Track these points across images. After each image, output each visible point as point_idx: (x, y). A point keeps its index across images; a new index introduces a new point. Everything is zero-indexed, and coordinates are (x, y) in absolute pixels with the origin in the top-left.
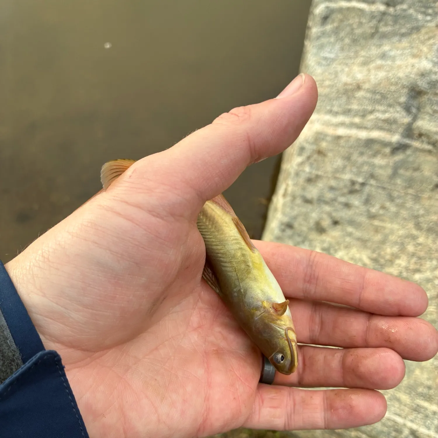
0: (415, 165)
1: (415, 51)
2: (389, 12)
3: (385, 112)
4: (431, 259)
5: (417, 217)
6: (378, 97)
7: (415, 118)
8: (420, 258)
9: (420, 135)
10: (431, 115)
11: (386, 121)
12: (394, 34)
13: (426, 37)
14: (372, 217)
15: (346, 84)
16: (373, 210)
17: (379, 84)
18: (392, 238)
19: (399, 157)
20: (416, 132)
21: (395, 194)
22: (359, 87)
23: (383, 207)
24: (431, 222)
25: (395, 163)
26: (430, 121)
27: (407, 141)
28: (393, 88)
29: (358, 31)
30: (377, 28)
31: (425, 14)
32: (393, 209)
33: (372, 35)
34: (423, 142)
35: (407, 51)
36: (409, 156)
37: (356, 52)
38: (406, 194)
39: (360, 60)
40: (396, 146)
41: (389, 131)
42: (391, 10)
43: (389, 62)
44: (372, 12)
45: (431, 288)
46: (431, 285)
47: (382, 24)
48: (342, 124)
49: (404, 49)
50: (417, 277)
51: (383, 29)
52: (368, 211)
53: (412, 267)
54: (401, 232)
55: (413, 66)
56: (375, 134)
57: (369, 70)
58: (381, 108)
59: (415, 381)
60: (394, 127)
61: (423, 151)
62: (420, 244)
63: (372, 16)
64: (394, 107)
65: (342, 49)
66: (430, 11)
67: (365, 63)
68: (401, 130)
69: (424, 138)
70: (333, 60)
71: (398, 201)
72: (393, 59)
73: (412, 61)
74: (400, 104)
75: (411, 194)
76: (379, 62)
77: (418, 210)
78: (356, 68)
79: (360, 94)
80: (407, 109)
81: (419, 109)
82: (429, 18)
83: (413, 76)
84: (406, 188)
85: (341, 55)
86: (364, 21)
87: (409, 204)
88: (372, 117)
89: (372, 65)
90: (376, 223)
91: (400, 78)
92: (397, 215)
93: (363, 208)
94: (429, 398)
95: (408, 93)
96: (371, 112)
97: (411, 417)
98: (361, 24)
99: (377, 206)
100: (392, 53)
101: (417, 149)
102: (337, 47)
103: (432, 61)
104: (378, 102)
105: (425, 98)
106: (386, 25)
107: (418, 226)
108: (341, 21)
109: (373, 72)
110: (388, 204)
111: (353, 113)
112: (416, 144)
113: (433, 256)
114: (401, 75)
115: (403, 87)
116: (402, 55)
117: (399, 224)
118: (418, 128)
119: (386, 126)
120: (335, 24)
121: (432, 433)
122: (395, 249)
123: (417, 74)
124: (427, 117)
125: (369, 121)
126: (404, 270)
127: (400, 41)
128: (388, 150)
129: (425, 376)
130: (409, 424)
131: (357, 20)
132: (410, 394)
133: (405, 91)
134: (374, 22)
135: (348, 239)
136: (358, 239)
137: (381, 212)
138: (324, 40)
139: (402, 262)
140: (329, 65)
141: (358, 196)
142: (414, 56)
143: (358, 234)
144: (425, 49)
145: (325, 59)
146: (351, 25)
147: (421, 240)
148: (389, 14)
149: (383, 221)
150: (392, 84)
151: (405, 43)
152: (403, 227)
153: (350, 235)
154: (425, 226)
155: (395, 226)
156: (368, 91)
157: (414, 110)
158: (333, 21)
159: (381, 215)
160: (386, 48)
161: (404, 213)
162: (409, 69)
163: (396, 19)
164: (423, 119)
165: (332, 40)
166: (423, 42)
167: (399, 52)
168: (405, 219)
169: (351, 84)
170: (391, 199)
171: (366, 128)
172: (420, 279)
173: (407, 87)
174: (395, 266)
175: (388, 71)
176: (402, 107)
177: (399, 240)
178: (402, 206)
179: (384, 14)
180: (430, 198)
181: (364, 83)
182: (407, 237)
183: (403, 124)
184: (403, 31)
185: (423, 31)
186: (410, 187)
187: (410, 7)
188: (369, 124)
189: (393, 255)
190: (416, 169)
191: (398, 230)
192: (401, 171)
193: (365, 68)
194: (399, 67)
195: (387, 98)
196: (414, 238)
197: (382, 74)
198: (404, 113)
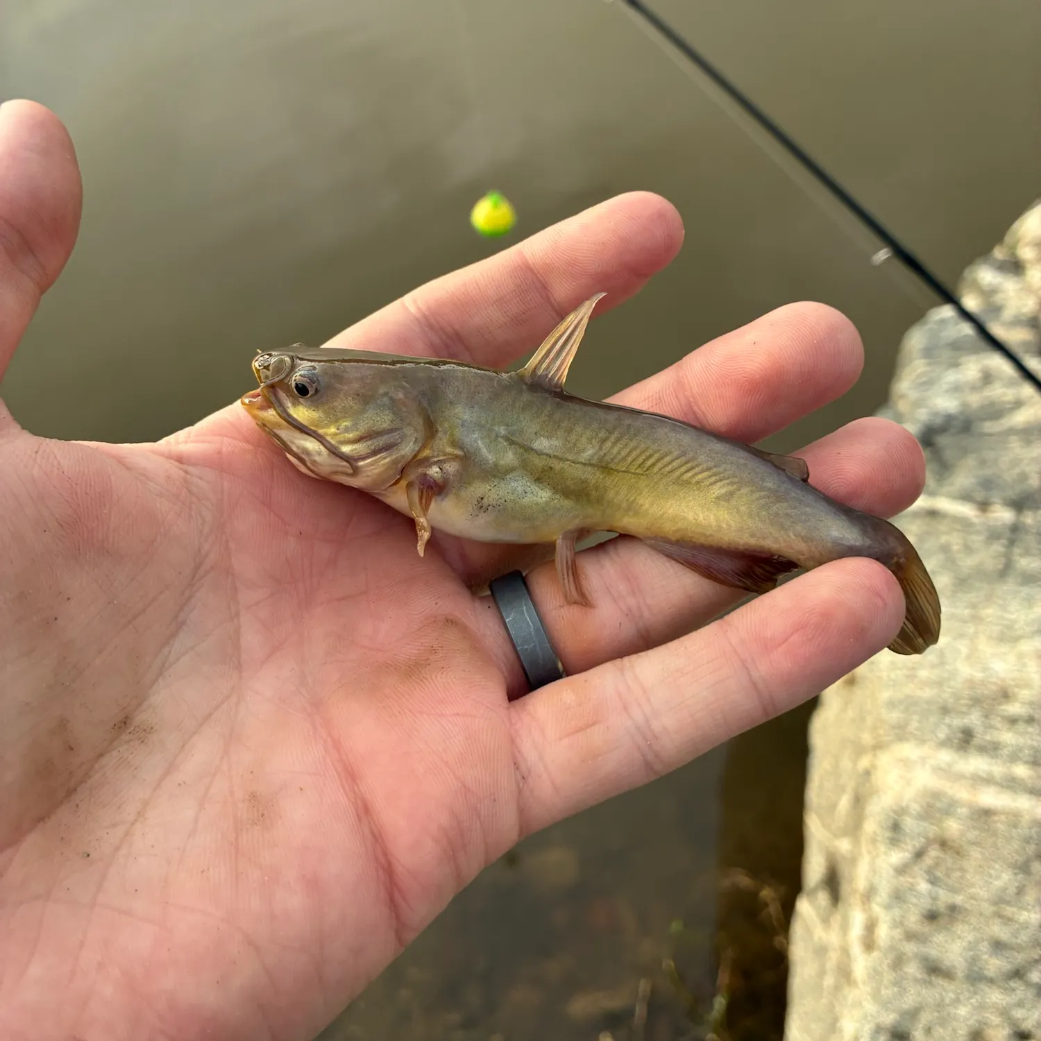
2: (1026, 524)
29: (967, 563)
30: (1008, 561)
33: (1001, 575)
37: (975, 609)
39: (990, 629)
42: (1028, 517)
48: (988, 780)
98: (969, 548)
106: (1027, 553)
111: (1005, 753)
131: (958, 539)
134: (998, 548)
148: (1027, 530)
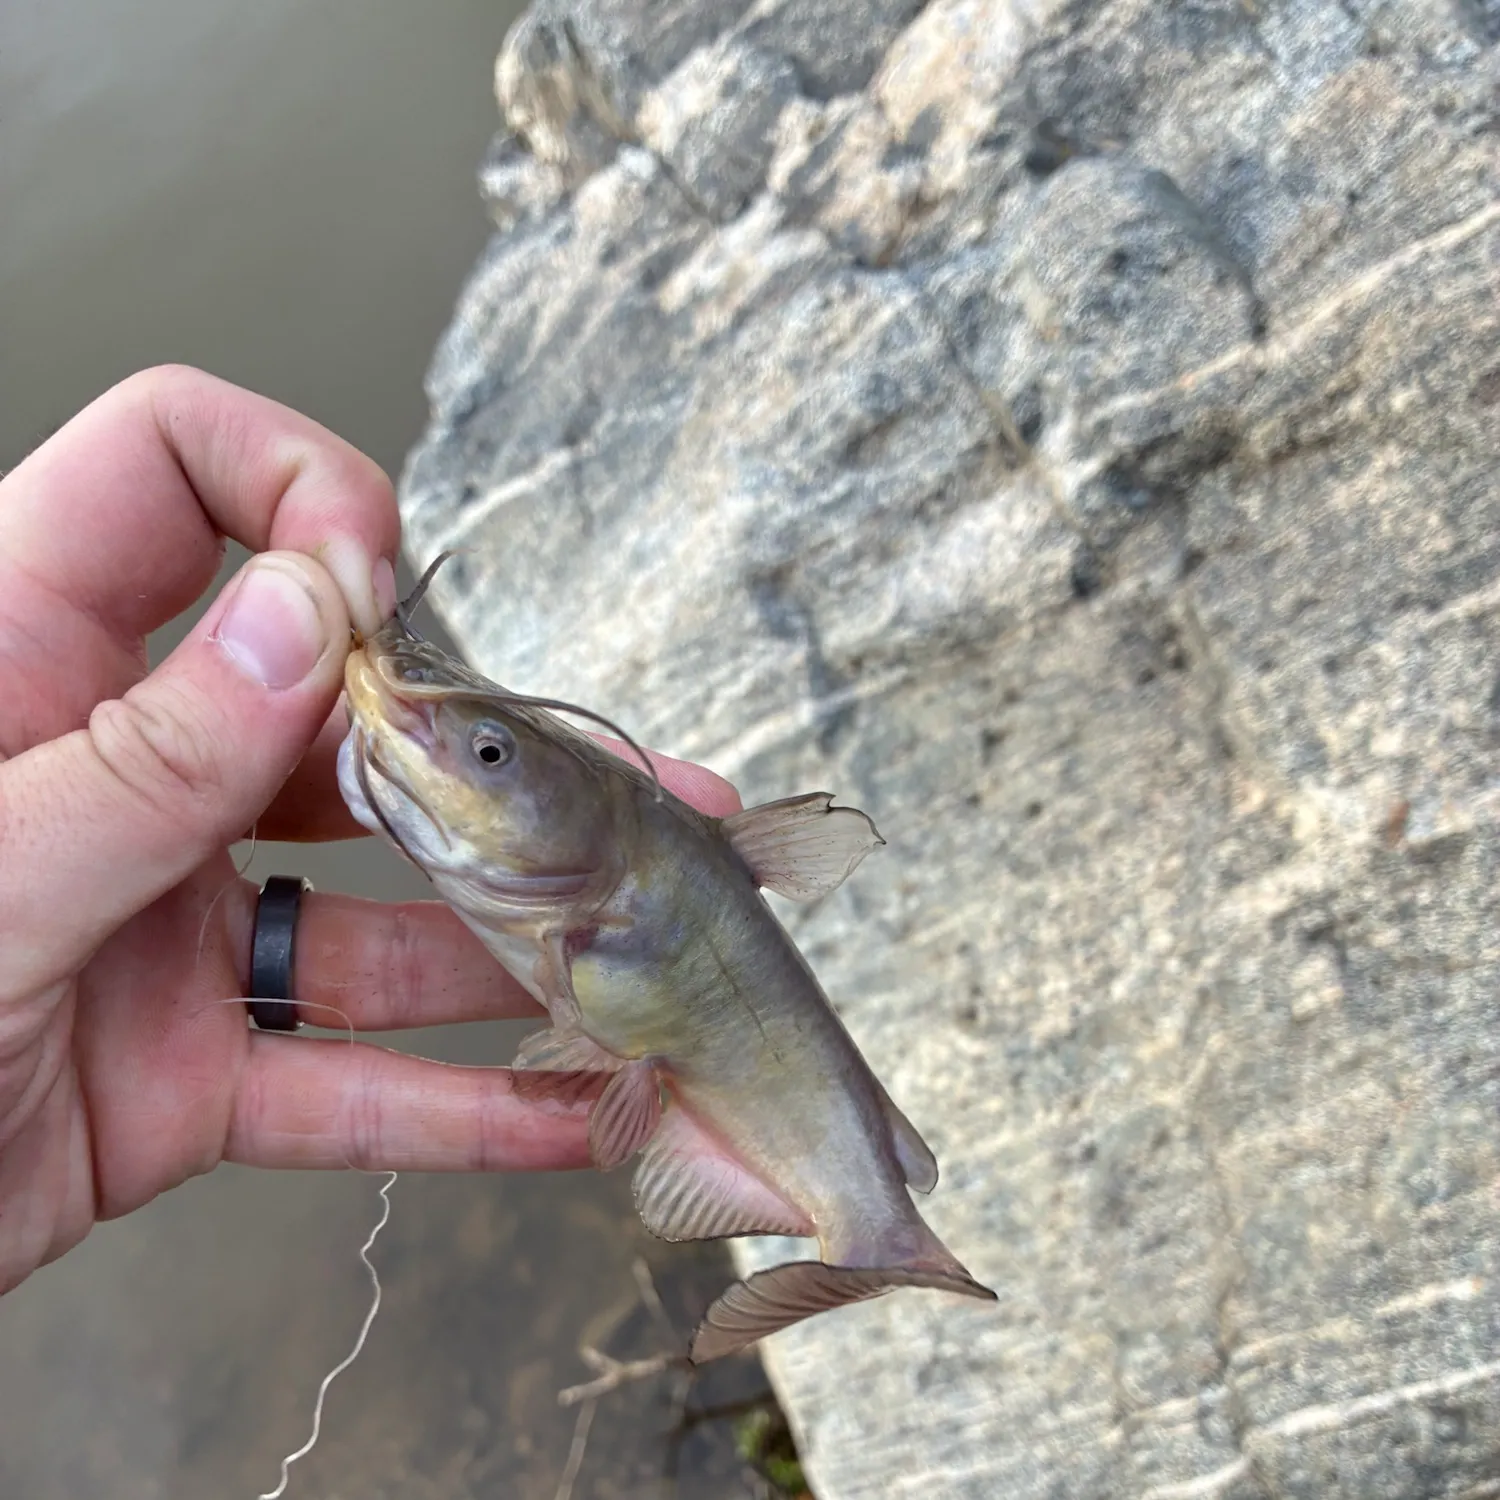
0: (903, 736)
1: (697, 496)
2: (585, 455)
3: (735, 675)
4: (1115, 922)
5: (1002, 849)
6: (695, 654)
7: (814, 637)
8: (1088, 941)
9: (857, 663)
10: (842, 603)
11: (757, 691)
12: (628, 494)
13: (696, 449)
14: (902, 932)
15: (606, 680)
16: (892, 914)
17: (676, 623)
18: (987, 944)
19: (849, 747)
20: (842, 664)
21: (911, 837)
22: (639, 667)
23: (908, 890)
24: (1045, 836)
25: (852, 768)
26: (849, 616)
27: (839, 699)
28: (711, 611)
29: (549, 548)
30: (584, 511)
31: (663, 398)
32: (933, 875)
33: (587, 531)
34: (873, 673)
35: (679, 511)
36: (870, 728)
37: (580, 596)
38: (936, 815)
39: (597, 605)
40: (820, 729)
41: (779, 708)
42: (586, 447)
43: (660, 564)
44: (548, 485)
45: (1174, 993)
46: (1168, 984)
47: (587, 493)
49: (670, 509)
50: (1119, 990)
51: (598, 502)
52: (882, 925)
53: (1088, 976)
54: (997, 915)
55: (714, 531)
56: (755, 740)
57: (632, 613)
58: (723, 672)
59: (1330, 1262)
60: (782, 691)
61: (891, 691)
62: (1061, 908)
63: (554, 491)
64: (747, 651)
65: (545, 610)
66: (669, 385)
67: (613, 606)
68: (803, 686)
69: (870, 664)
70: (541, 650)
71: (930, 847)
72: (663, 549)
73: (702, 524)
74: (753, 633)
75: (948, 807)
76: (638, 580)
77: (992, 832)
78: (602, 630)
79: (653, 678)
80: (780, 630)
81: (806, 611)
82: (677, 402)
83: (730, 554)
84: (923, 804)
85: (553, 626)
86: (545, 516)
87: (961, 835)
88: (716, 708)
89: (631, 597)
90: (923, 937)
91: (707, 581)
92: (953, 881)
93: (864, 929)
94: (1398, 1281)
95: (752, 597)
96: (708, 698)
97: (1398, 1370)
98: (542, 529)
99: (894, 897)
100: (653, 539)
101: (876, 700)
102: (531, 612)
103: (746, 490)
104: (705, 665)
105: (799, 578)
106: (597, 488)
107: (1022, 869)
108: (497, 554)
109: (642, 610)
110: (914, 874)
111: (671, 731)
112: (865, 688)
113: (1113, 911)
114: (703, 569)
115: (730, 591)
116: (674, 527)
117: (975, 898)
118: (838, 651)
119: (765, 703)
120: (489, 571)
121: (1481, 1371)
122: (1016, 965)
123: (737, 543)
124: (837, 614)
125: (718, 720)
126: (1078, 999)
127: (651, 499)
128: (811, 753)
129: (1341, 1227)
130: (1410, 1393)
131: (528, 526)
132: (1344, 1308)
133: (741, 596)
134: (568, 502)
135: (890, 1029)
136: (914, 1010)
137: (913, 903)
138: (492, 622)
139: (1056, 982)
140: (538, 668)
141: (828, 910)
142: (701, 508)
143: (901, 999)
144: (712, 476)
145: (523, 659)
146: (523, 547)
147: (1055, 896)
148: (589, 460)
149: (935, 920)
150: (701, 605)
151: (664, 495)
152: (992, 897)
153: (886, 1015)
154: (1037, 856)
155: (973, 910)
156: (662, 657)
157: (798, 622)
158: (479, 567)
159: (920, 910)
160: (631, 537)
161: (966, 865)
162: (712, 547)
163: (610, 458)
164: (832, 624)
165: (508, 607)
166: (700, 464)
167: (664, 526)
168: (979, 877)
169: (618, 672)
170: (911, 855)
171: (723, 743)
172: (1132, 990)
173: (739, 585)
174: (1050, 1007)
175: (673, 583)
176: (763, 636)
177: (1008, 937)
178: (948, 852)
179: (576, 468)
180: (996, 783)
181: (642, 646)
182: (1018, 915)
183: (798, 669)
184: (643, 470)
185: (683, 439)
186: (932, 793)
187: (620, 411)
188: (724, 730)
189: (1021, 983)
190: (912, 743)
191: (987, 913)
192: (881, 775)
193: (621, 617)
194: (688, 556)
195: (716, 640)
196: (1036, 903)
197: (664, 601)
198: (780, 646)
